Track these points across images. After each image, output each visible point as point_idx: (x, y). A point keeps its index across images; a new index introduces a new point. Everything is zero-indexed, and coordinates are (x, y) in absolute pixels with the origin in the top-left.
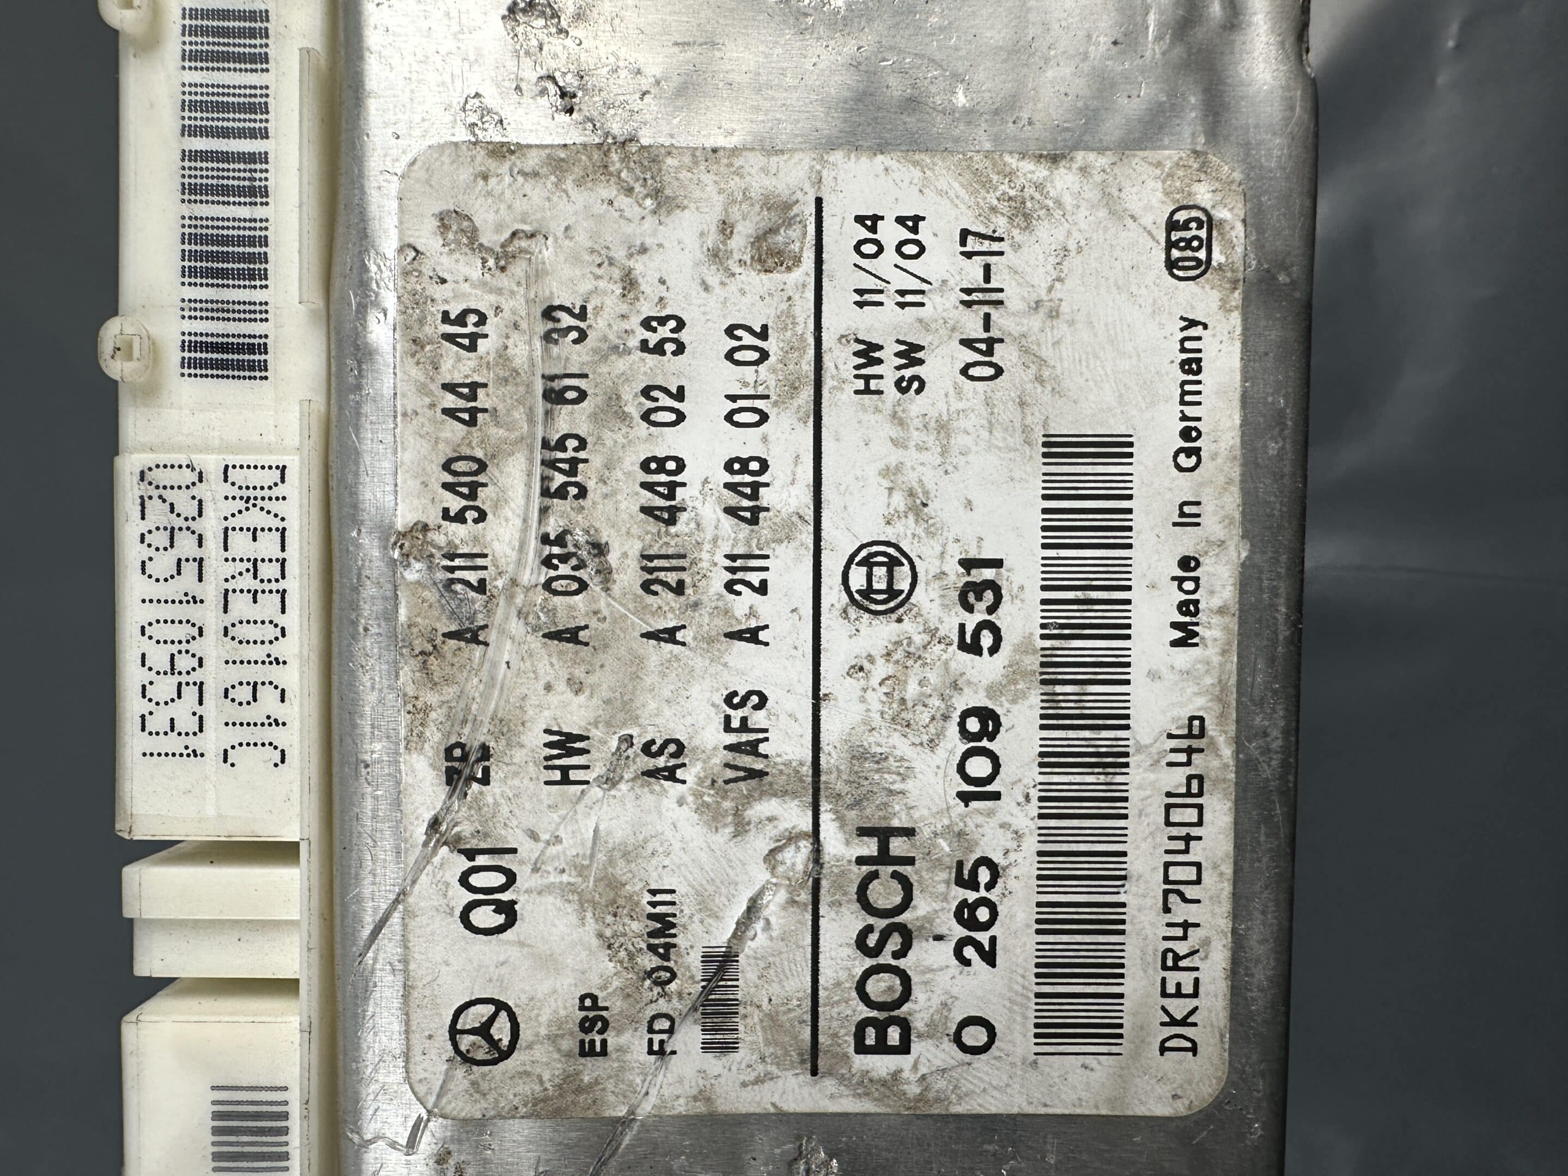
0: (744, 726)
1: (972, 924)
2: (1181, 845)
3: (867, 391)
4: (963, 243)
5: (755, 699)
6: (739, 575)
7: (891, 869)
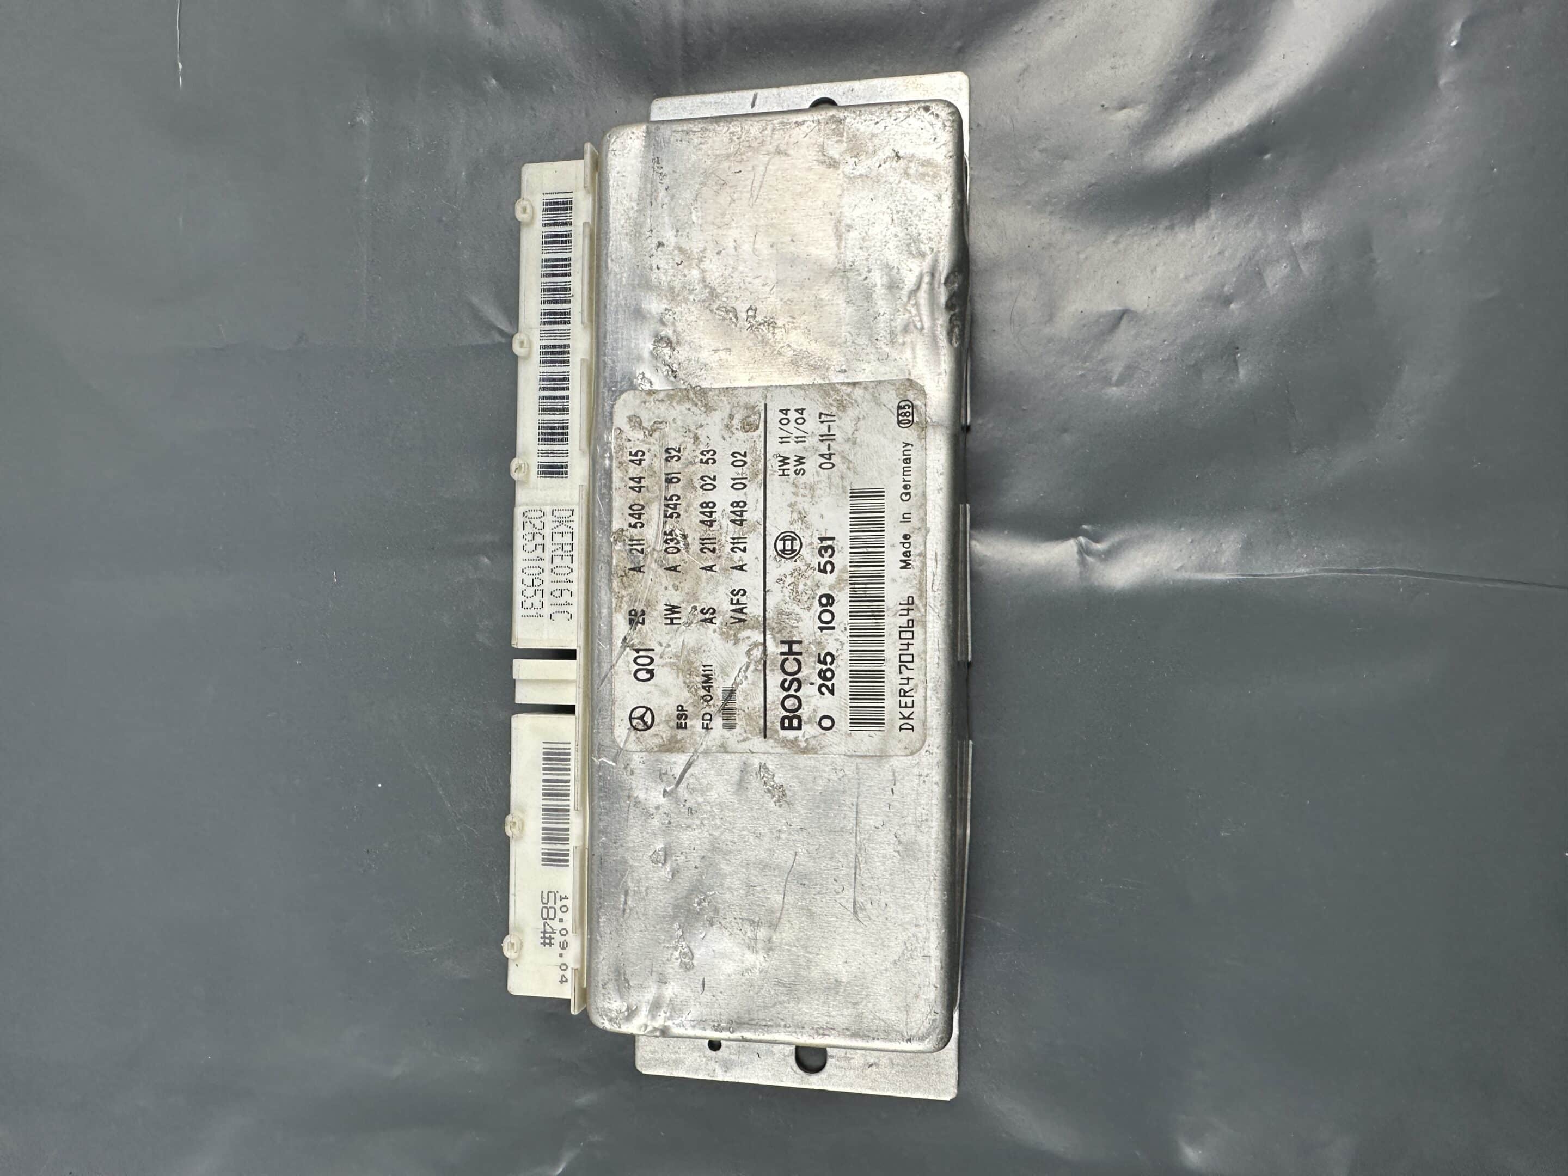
0: (738, 603)
1: (825, 678)
2: (906, 647)
3: (784, 475)
4: (820, 418)
5: (742, 592)
6: (736, 545)
7: (793, 657)
